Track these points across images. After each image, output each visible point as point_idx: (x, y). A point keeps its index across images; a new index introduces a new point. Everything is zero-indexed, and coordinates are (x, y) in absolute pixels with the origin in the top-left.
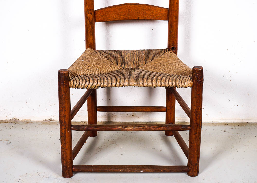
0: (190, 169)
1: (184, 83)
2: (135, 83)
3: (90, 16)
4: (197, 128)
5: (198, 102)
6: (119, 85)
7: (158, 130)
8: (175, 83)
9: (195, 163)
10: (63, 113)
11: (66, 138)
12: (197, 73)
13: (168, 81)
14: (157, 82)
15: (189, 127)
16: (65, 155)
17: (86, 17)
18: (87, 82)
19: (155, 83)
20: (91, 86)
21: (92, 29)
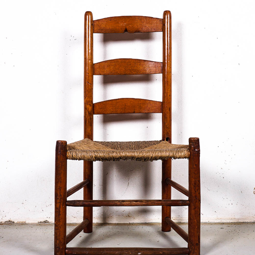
0: (190, 250)
1: (181, 153)
2: (132, 154)
3: (89, 108)
4: (196, 202)
5: (196, 173)
6: (116, 155)
7: (156, 204)
8: (172, 153)
9: (196, 243)
10: (59, 185)
11: (61, 213)
12: (194, 142)
13: (165, 151)
14: (154, 152)
15: (188, 202)
16: (58, 233)
17: (85, 108)
18: (85, 153)
19: (152, 154)
20: (88, 156)
21: (91, 120)
